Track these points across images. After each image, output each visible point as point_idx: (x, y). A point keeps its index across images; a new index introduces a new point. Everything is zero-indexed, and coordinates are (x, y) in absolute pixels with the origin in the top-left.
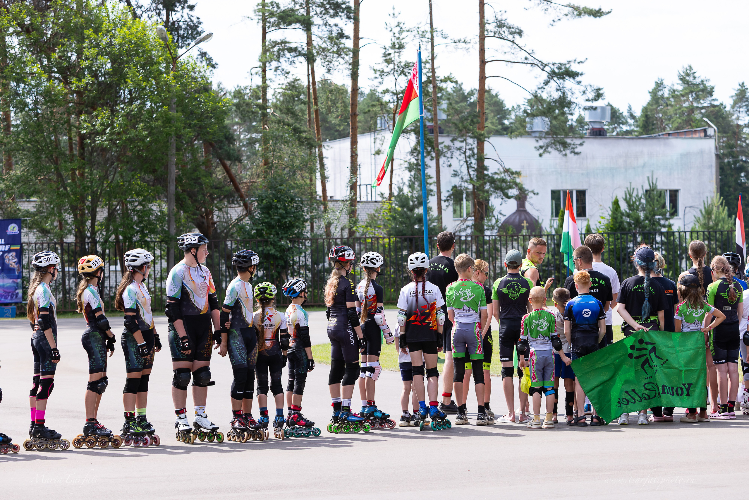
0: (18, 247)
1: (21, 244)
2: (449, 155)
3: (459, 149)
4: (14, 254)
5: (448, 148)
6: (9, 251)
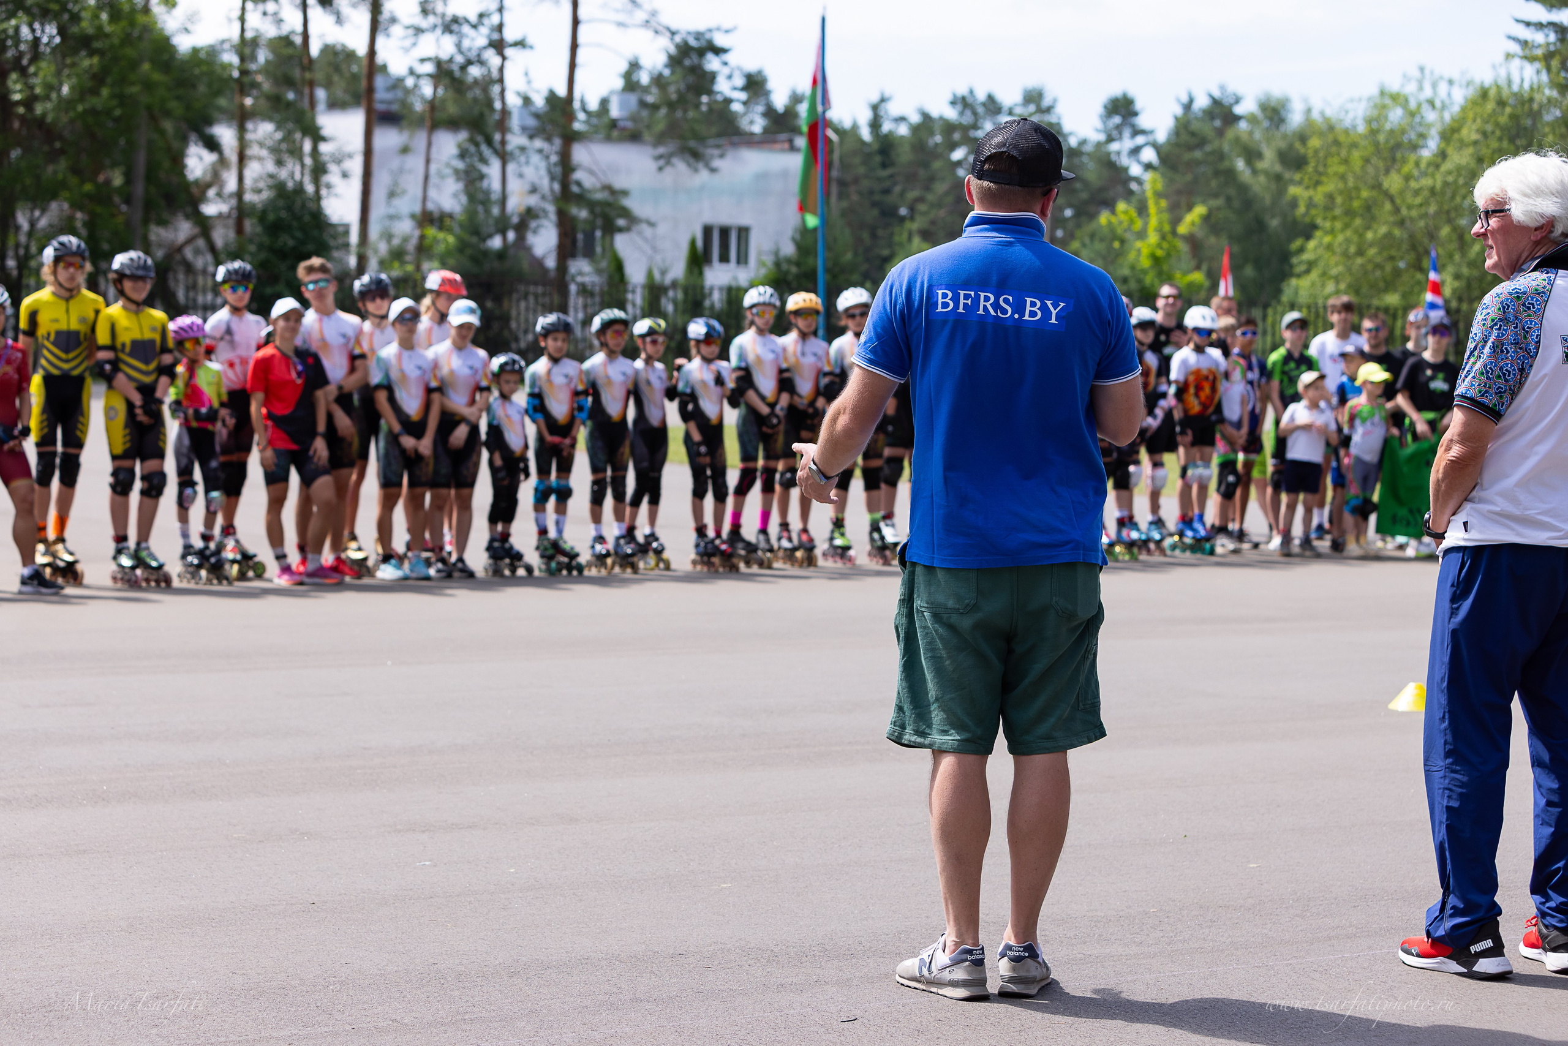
2: (523, 159)
3: (540, 151)
5: (523, 149)
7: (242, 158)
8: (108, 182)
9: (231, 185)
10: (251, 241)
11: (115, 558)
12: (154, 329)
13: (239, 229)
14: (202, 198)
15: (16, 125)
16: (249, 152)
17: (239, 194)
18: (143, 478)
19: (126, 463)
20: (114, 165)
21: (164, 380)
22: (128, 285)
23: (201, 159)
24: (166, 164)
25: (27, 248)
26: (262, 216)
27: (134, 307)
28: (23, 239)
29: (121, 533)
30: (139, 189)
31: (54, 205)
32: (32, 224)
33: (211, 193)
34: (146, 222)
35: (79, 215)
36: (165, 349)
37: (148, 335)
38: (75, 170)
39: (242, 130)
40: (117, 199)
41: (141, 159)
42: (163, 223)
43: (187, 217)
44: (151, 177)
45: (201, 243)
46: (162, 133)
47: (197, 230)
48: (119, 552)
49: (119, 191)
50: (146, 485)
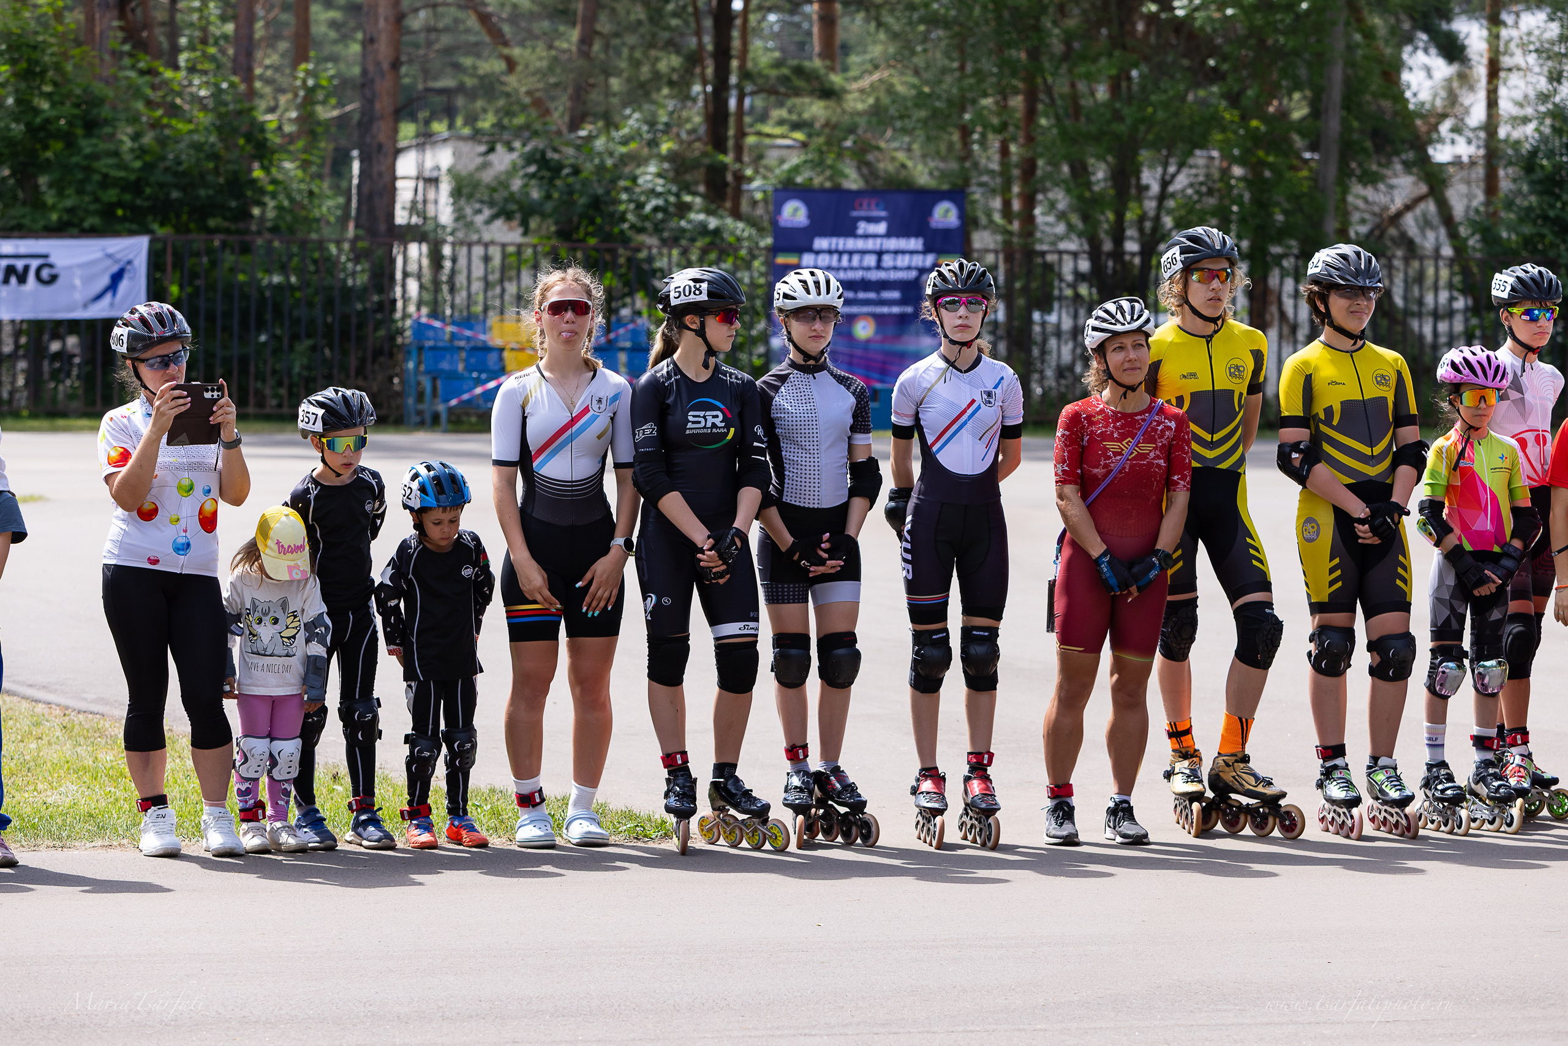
7: (1494, 70)
8: (1283, 114)
9: (1477, 114)
10: (1509, 205)
11: (1320, 785)
12: (1382, 380)
13: (1491, 185)
14: (1430, 137)
15: (1140, 27)
16: (1506, 61)
17: (1490, 126)
18: (1371, 647)
19: (1337, 618)
20: (1297, 86)
21: (1405, 471)
22: (1338, 305)
23: (1428, 70)
24: (1376, 84)
25: (1157, 219)
26: (1529, 163)
27: (1348, 343)
28: (1150, 205)
29: (1333, 742)
30: (1333, 125)
31: (1199, 158)
32: (1165, 184)
33: (1445, 128)
34: (1344, 174)
35: (1237, 171)
36: (1402, 419)
37: (1372, 392)
38: (1234, 99)
39: (1495, 21)
40: (1298, 141)
41: (1337, 74)
42: (1370, 179)
43: (1408, 166)
44: (1351, 102)
45: (1431, 207)
46: (1369, 34)
47: (1423, 189)
48: (1328, 774)
49: (1300, 127)
50: (1378, 659)
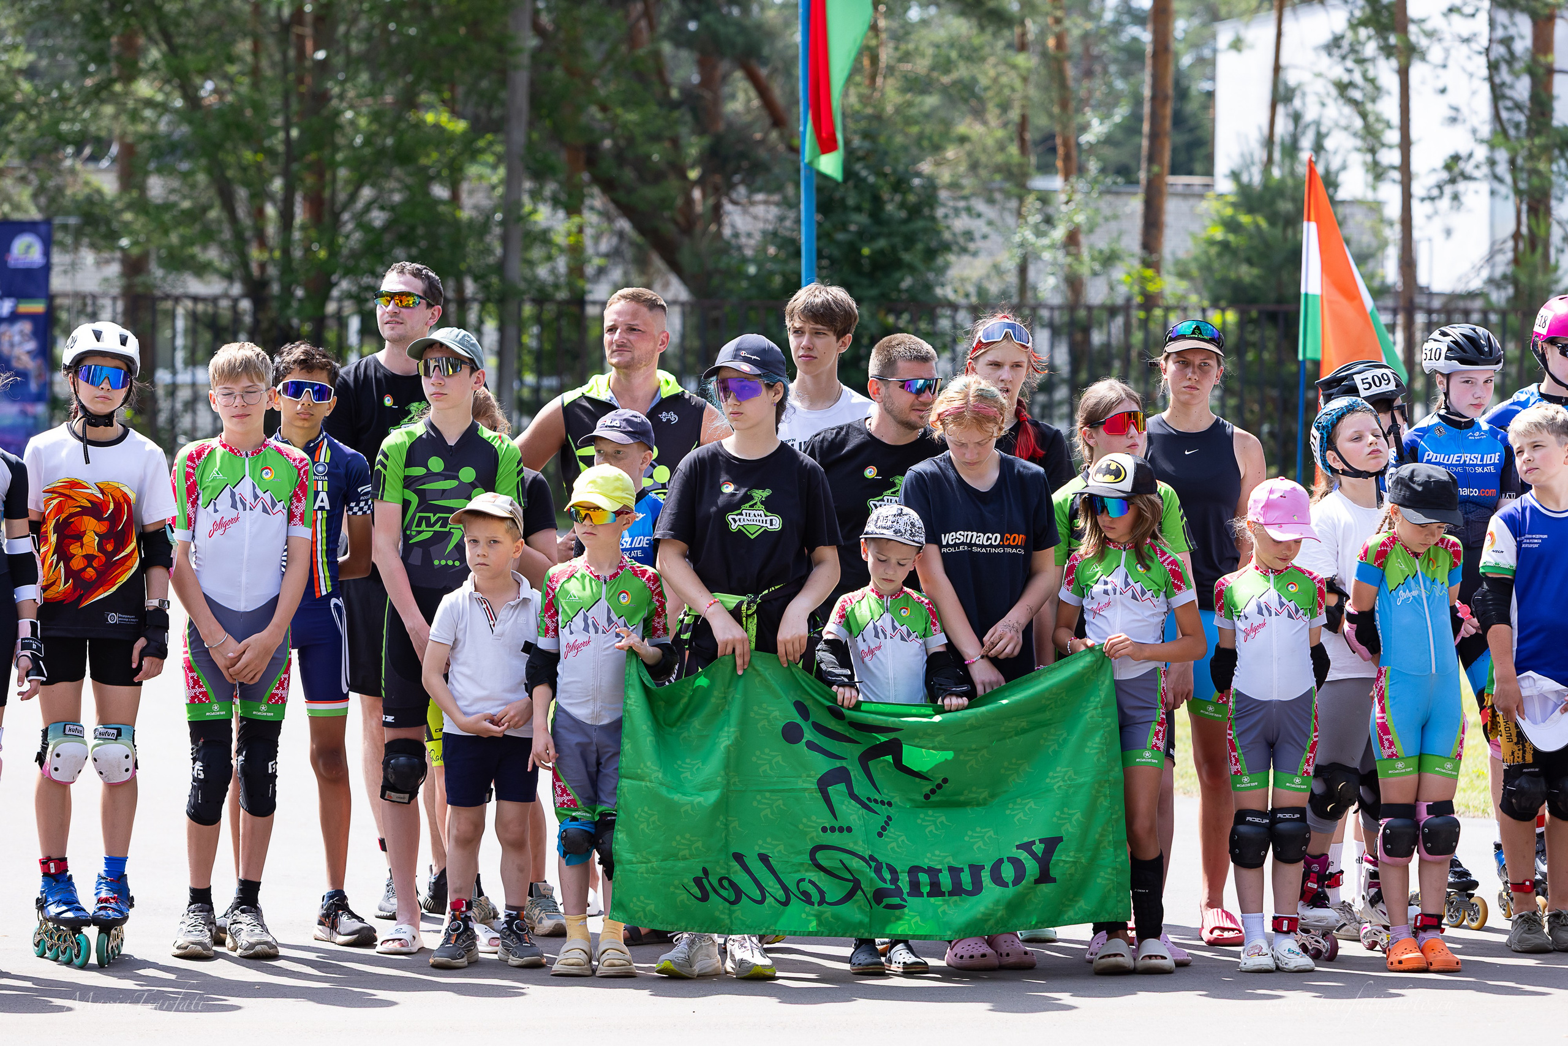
0: (37, 307)
1: (50, 298)
4: (26, 327)
6: (14, 317)
